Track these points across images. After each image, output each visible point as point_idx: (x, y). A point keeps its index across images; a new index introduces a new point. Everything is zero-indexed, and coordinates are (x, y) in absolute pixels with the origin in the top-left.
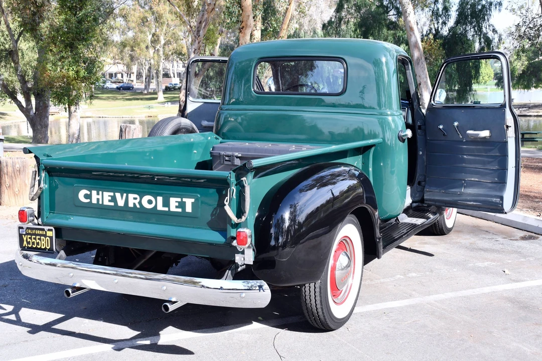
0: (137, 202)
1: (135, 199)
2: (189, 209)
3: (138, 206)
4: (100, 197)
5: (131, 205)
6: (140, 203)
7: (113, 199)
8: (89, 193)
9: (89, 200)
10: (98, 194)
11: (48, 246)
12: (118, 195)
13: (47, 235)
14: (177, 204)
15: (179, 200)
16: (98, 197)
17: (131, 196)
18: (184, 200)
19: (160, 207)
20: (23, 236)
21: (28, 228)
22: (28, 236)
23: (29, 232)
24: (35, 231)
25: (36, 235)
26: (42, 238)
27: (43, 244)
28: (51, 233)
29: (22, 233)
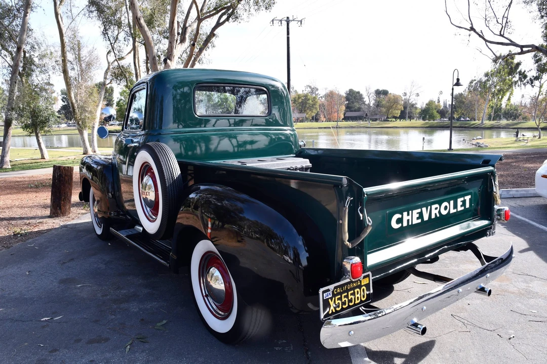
0: (437, 211)
1: (436, 209)
2: (468, 205)
3: (438, 215)
4: (410, 217)
5: (433, 216)
6: (440, 212)
7: (421, 215)
8: (400, 216)
9: (400, 225)
10: (408, 215)
12: (424, 210)
13: (362, 284)
14: (461, 203)
15: (463, 199)
16: (408, 217)
18: (466, 198)
20: (330, 300)
21: (336, 288)
22: (336, 298)
23: (339, 291)
24: (347, 287)
25: (347, 291)
26: (356, 291)
27: (358, 298)
28: (367, 279)
29: (328, 297)
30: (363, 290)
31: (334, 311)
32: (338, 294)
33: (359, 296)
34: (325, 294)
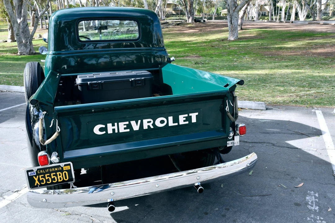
0: (150, 124)
1: (148, 122)
2: (194, 120)
3: (152, 127)
4: (116, 127)
5: (145, 127)
6: (154, 124)
7: (129, 126)
8: (104, 126)
9: (104, 132)
10: (113, 125)
11: (66, 178)
12: (133, 123)
13: (64, 169)
14: (185, 119)
15: (186, 115)
16: (113, 127)
17: (145, 121)
18: (190, 115)
19: (171, 124)
20: (34, 177)
21: (38, 169)
22: (40, 176)
23: (41, 172)
24: (49, 170)
25: (50, 173)
26: (58, 173)
27: (60, 178)
28: (69, 167)
29: (32, 175)
30: (65, 174)
31: (39, 184)
32: (41, 174)
33: (61, 177)
34: (29, 173)
